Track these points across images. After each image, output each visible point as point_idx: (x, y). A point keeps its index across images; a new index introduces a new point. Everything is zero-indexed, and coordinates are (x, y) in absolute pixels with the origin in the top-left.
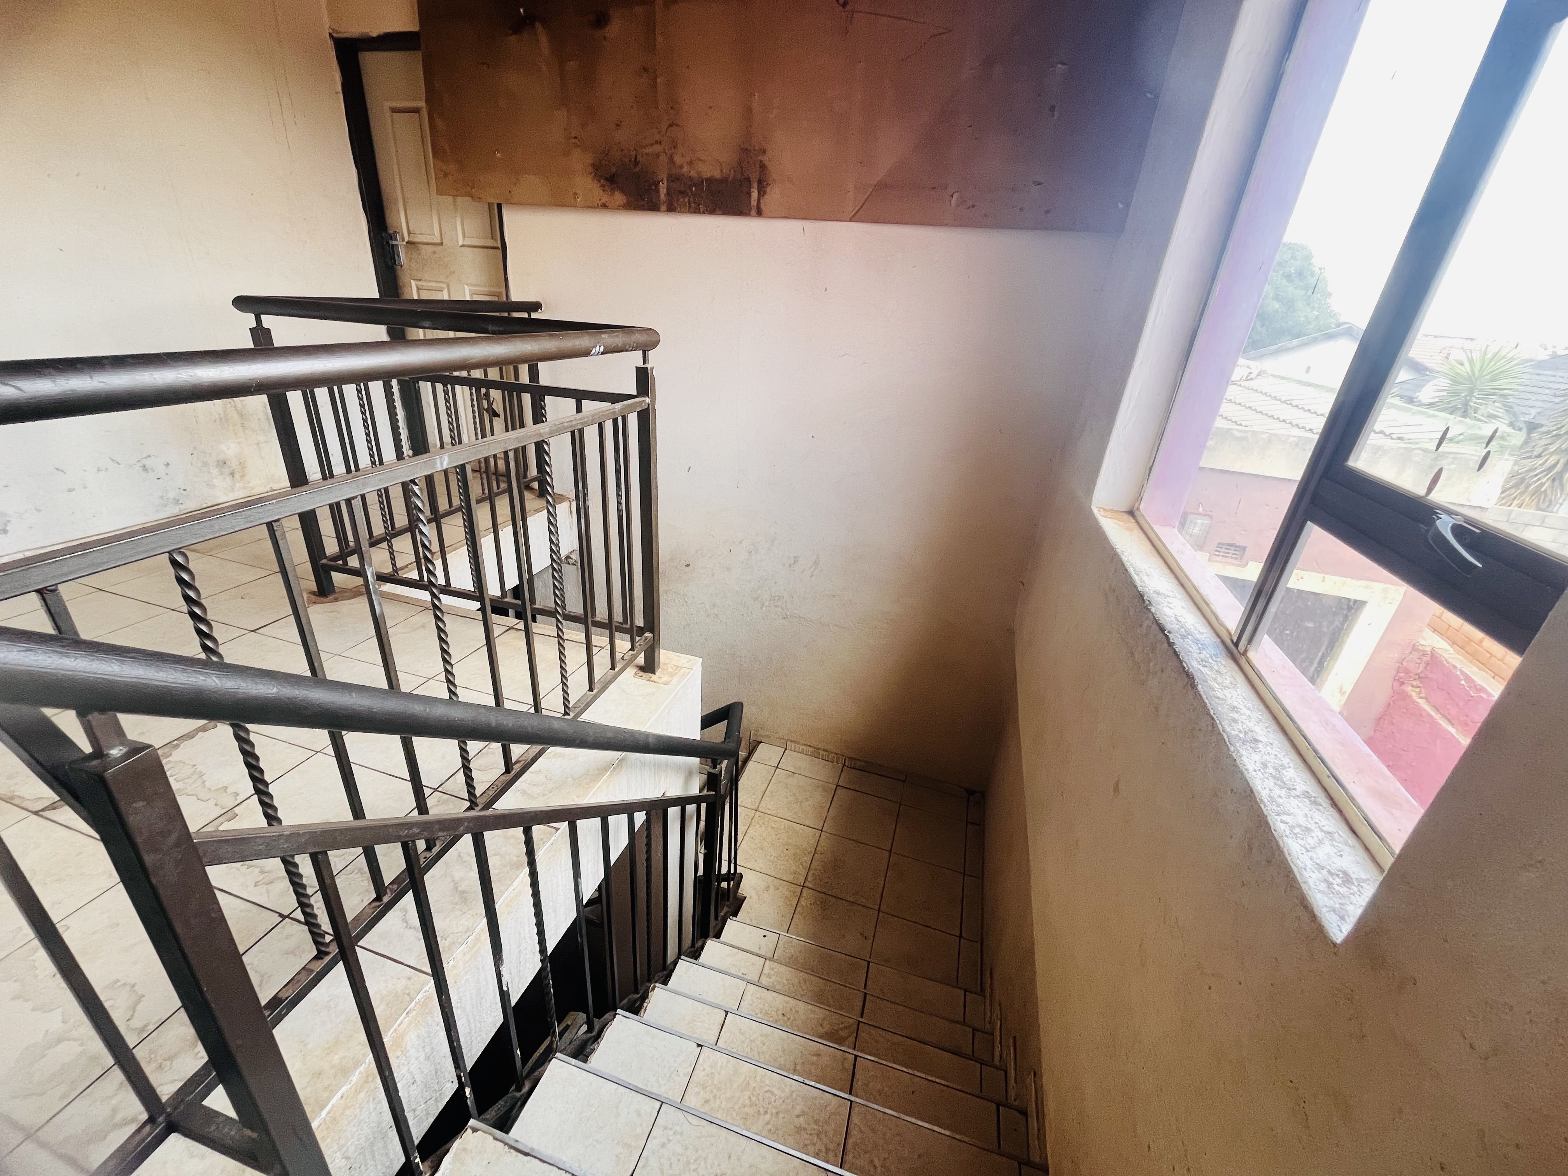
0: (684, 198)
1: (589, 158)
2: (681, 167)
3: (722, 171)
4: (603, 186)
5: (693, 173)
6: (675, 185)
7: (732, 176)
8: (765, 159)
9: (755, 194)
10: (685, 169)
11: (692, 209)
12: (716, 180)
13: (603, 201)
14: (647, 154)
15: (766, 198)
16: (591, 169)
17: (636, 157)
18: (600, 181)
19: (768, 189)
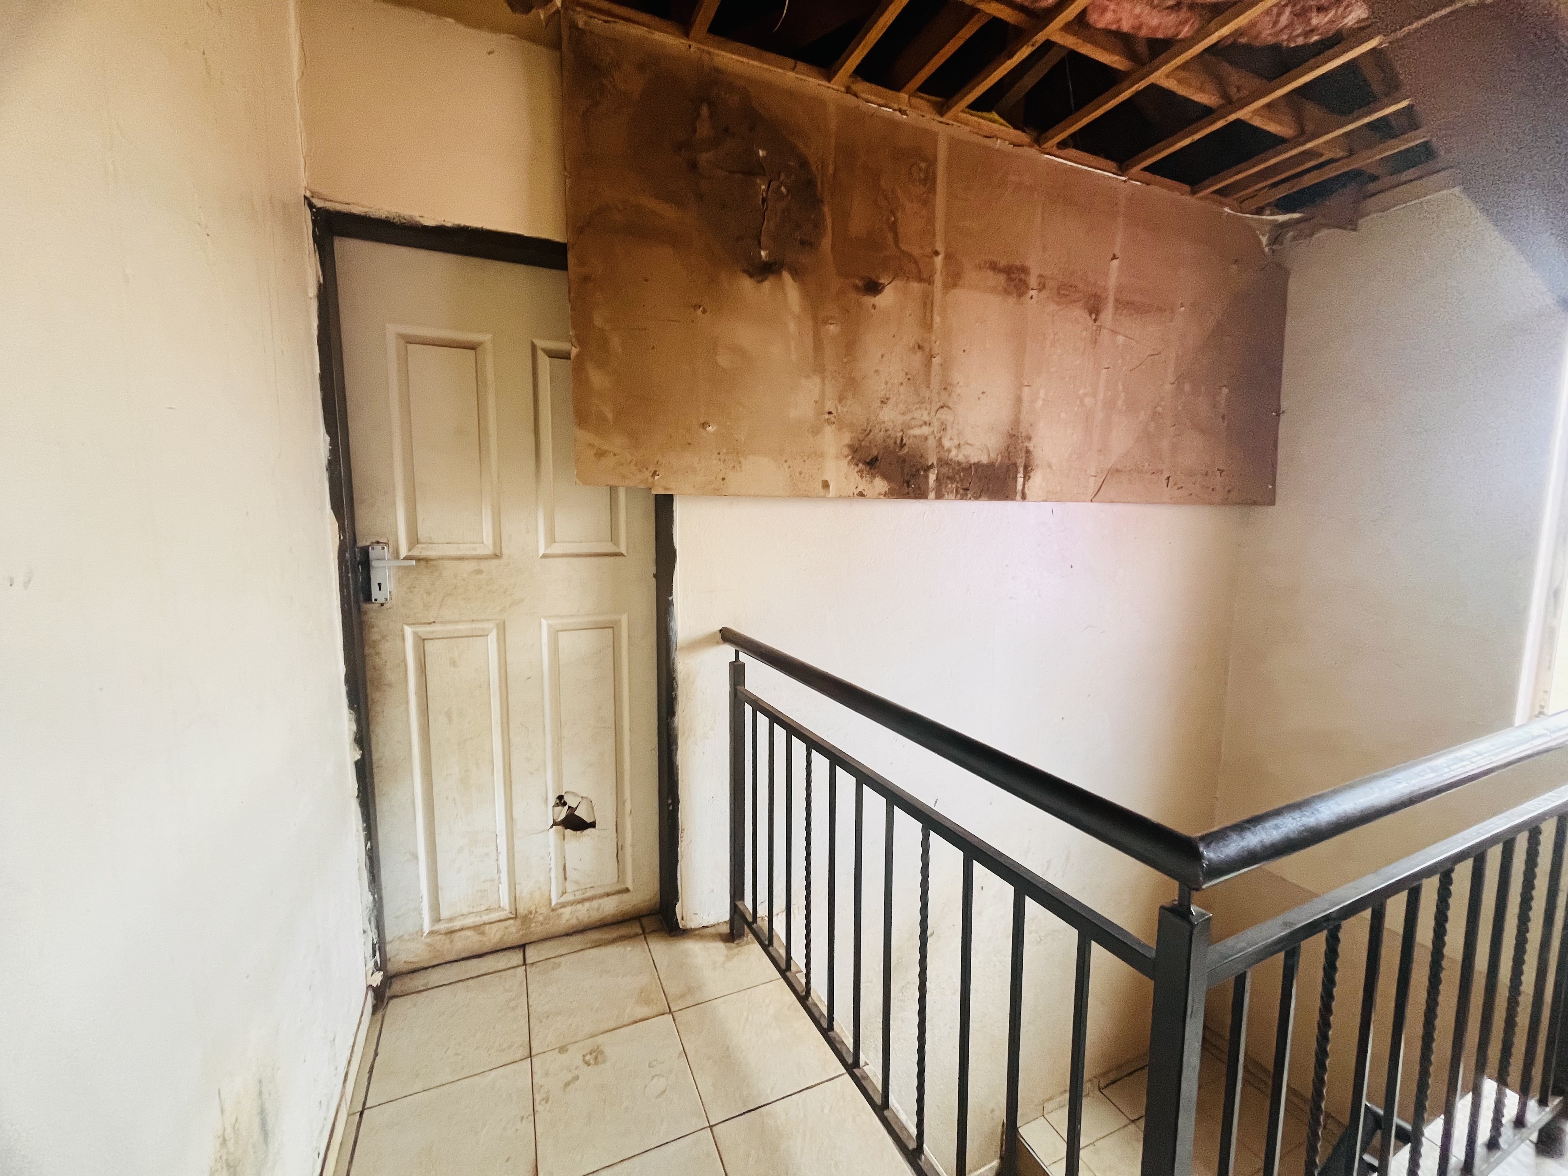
0: (952, 483)
1: (847, 438)
2: (949, 451)
3: (989, 456)
4: (860, 471)
5: (961, 458)
6: (944, 470)
7: (999, 460)
8: (1031, 446)
9: (1020, 480)
10: (954, 453)
11: (959, 496)
12: (983, 465)
13: (860, 489)
14: (915, 436)
15: (1030, 484)
16: (846, 451)
17: (902, 440)
18: (857, 465)
19: (1032, 474)
